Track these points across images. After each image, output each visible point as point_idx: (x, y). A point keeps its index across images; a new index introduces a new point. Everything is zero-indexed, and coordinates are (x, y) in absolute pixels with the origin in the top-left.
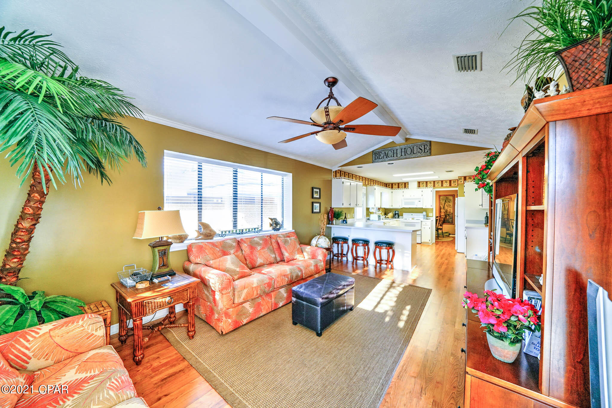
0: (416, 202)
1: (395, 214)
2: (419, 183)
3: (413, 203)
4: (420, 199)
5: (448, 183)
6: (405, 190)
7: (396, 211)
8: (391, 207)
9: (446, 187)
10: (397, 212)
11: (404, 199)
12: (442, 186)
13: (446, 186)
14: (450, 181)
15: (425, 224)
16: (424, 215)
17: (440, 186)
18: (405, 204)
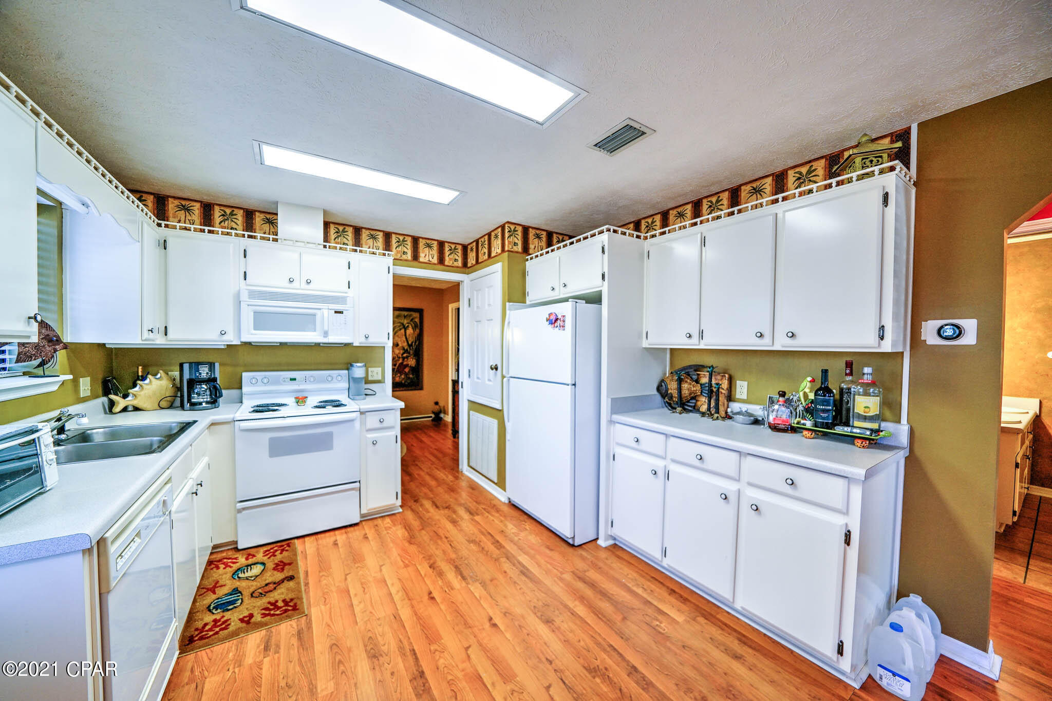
0: (325, 313)
1: (192, 383)
2: (326, 225)
3: (308, 321)
4: (343, 300)
5: (435, 252)
6: (256, 246)
7: (195, 365)
8: (159, 341)
9: (428, 265)
10: (204, 372)
11: (253, 294)
12: (416, 257)
13: (429, 263)
14: (441, 244)
15: (378, 425)
16: (352, 380)
17: (409, 256)
18: (261, 320)
